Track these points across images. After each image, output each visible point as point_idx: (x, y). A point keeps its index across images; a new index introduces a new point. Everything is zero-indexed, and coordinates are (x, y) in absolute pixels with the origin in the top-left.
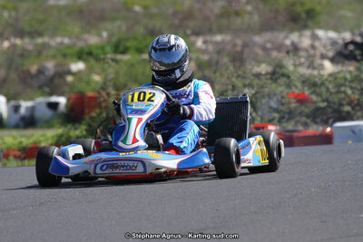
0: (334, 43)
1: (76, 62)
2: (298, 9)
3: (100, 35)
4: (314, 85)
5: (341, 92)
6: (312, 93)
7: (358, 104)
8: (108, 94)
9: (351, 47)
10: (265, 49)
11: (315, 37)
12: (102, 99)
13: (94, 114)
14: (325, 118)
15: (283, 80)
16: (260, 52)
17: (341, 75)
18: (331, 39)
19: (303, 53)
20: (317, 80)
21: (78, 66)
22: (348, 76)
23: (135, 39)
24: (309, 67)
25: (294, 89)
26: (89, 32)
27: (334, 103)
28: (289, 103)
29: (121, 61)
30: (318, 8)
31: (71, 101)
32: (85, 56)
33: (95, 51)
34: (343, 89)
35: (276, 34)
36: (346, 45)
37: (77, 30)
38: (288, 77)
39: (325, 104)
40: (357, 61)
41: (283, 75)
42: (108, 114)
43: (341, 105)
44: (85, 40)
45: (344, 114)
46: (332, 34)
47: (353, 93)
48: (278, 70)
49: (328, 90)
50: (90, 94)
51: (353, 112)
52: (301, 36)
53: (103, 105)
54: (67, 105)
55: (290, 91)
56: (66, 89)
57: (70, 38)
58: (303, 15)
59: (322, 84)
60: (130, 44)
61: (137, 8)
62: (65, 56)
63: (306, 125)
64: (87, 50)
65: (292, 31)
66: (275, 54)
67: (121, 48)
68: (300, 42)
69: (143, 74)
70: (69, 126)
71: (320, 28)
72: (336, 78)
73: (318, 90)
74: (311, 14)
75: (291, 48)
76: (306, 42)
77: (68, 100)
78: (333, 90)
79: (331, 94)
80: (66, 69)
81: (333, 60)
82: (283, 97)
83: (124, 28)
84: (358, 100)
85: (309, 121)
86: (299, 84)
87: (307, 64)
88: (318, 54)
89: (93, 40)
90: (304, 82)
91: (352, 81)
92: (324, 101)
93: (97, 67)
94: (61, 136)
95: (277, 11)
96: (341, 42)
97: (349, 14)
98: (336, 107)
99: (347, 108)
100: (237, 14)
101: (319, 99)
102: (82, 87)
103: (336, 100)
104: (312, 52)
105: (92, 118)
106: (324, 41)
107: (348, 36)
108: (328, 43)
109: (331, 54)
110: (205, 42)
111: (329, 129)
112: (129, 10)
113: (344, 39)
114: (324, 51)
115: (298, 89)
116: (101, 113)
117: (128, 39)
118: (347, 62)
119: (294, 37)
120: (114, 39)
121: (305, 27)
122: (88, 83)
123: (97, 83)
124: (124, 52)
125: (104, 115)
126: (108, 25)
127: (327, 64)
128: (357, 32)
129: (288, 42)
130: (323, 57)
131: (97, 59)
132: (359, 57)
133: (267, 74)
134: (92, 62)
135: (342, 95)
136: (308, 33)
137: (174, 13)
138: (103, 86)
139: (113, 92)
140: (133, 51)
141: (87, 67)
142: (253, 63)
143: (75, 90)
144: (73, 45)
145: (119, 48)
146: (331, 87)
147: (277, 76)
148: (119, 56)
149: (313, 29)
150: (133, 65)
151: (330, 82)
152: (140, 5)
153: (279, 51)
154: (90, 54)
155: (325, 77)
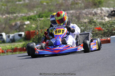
0: (108, 11)
1: (27, 21)
2: (96, 1)
4: (104, 25)
6: (103, 27)
8: (38, 31)
10: (86, 14)
11: (102, 10)
12: (37, 32)
13: (34, 37)
14: (108, 35)
15: (93, 24)
16: (85, 16)
17: (112, 21)
18: (107, 10)
19: (98, 15)
20: (104, 23)
21: (27, 22)
22: (114, 22)
23: (45, 13)
24: (101, 19)
25: (97, 26)
26: (30, 12)
27: (110, 30)
28: (96, 31)
29: (41, 20)
30: (102, 1)
31: (26, 33)
32: (29, 19)
33: (32, 18)
34: (112, 26)
35: (89, 9)
36: (112, 12)
37: (26, 11)
38: (95, 23)
39: (107, 31)
41: (93, 22)
42: (39, 37)
43: (112, 30)
44: (29, 14)
45: (113, 33)
46: (107, 9)
48: (91, 20)
49: (108, 26)
50: (32, 31)
52: (97, 10)
53: (37, 34)
54: (24, 35)
55: (96, 27)
56: (24, 30)
58: (98, 3)
59: (106, 24)
60: (43, 15)
61: (45, 3)
62: (23, 19)
63: (102, 37)
64: (30, 17)
65: (94, 8)
66: (89, 16)
67: (41, 16)
69: (48, 24)
70: (27, 41)
71: (103, 7)
72: (109, 22)
73: (104, 26)
75: (94, 14)
76: (99, 12)
77: (25, 33)
78: (109, 26)
79: (109, 27)
80: (24, 23)
81: (108, 17)
82: (94, 29)
83: (41, 10)
85: (102, 36)
86: (99, 25)
87: (100, 18)
88: (103, 15)
89: (32, 14)
90: (100, 24)
92: (107, 30)
94: (24, 44)
95: (89, 2)
96: (110, 11)
97: (112, 2)
98: (111, 31)
99: (114, 31)
100: (77, 4)
101: (105, 29)
102: (29, 29)
103: (111, 29)
104: (101, 15)
105: (34, 38)
106: (104, 11)
108: (106, 11)
109: (107, 15)
110: (67, 13)
111: (109, 38)
112: (42, 4)
113: (111, 10)
114: (105, 14)
115: (98, 26)
116: (36, 37)
117: (43, 13)
118: (113, 17)
119: (95, 10)
120: (38, 14)
121: (99, 7)
122: (31, 27)
123: (34, 27)
124: (41, 17)
125: (38, 37)
126: (36, 9)
127: (106, 18)
129: (93, 12)
130: (105, 16)
131: (34, 20)
133: (88, 22)
134: (32, 21)
135: (113, 28)
136: (99, 9)
137: (57, 4)
138: (37, 28)
139: (40, 30)
140: (45, 17)
141: (30, 23)
142: (83, 19)
143: (27, 30)
144: (25, 16)
145: (40, 16)
146: (109, 25)
147: (91, 22)
148: (40, 19)
149: (101, 7)
150: (45, 21)
151: (108, 24)
152: (45, 2)
153: (91, 15)
154: (31, 18)
155: (106, 22)
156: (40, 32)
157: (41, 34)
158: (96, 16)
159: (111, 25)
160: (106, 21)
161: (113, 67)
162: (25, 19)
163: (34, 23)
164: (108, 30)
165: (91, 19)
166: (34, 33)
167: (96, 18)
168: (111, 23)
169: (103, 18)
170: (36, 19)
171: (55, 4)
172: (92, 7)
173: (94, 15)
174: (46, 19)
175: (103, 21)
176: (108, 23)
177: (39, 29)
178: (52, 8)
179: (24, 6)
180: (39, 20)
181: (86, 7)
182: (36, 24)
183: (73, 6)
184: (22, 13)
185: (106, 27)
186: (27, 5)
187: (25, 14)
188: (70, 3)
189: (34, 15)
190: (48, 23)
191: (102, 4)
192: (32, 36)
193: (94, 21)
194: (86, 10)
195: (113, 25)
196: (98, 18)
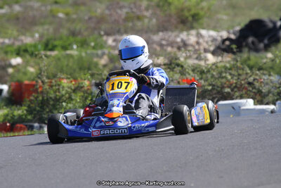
0: (214, 40)
1: (15, 58)
2: (187, 14)
3: (33, 36)
4: (202, 72)
5: (223, 78)
6: (201, 79)
7: (236, 87)
8: (43, 82)
9: (227, 43)
10: (161, 46)
11: (199, 35)
12: (38, 86)
13: (32, 98)
14: (211, 97)
15: (177, 69)
16: (158, 48)
17: (222, 64)
18: (212, 36)
19: (190, 48)
20: (204, 68)
21: (16, 61)
22: (228, 65)
23: (61, 39)
24: (197, 58)
25: (188, 76)
26: (24, 34)
27: (218, 87)
29: (50, 56)
30: (202, 13)
31: (12, 88)
32: (22, 53)
33: (29, 49)
34: (224, 75)
35: (170, 33)
36: (224, 41)
37: (15, 33)
38: (182, 67)
39: (210, 88)
40: (234, 53)
41: (178, 65)
42: (43, 97)
43: (223, 87)
44: (22, 41)
45: (225, 94)
46: (213, 33)
47: (232, 78)
48: (174, 61)
49: (213, 76)
50: (26, 82)
51: (232, 93)
52: (188, 35)
53: (40, 90)
54: (8, 92)
56: (8, 78)
57: (10, 39)
58: (190, 19)
59: (208, 71)
60: (57, 43)
61: (61, 15)
62: (6, 53)
64: (23, 48)
65: (182, 31)
66: (169, 49)
67: (50, 47)
68: (189, 39)
69: (67, 65)
70: (14, 107)
71: (204, 28)
72: (217, 67)
73: (204, 76)
74: (196, 17)
75: (181, 44)
76: (192, 39)
77: (10, 87)
78: (217, 76)
79: (216, 78)
80: (7, 63)
81: (214, 53)
82: (179, 83)
83: (51, 30)
84: (236, 83)
86: (191, 72)
87: (195, 56)
88: (202, 48)
89: (28, 40)
90: (193, 70)
91: (230, 69)
92: (210, 85)
93: (32, 61)
94: (7, 115)
95: (170, 16)
96: (219, 39)
97: (225, 17)
98: (219, 89)
99: (227, 90)
100: (139, 18)
101: (206, 83)
102: (19, 76)
103: (219, 84)
104: (197, 47)
105: (31, 101)
106: (206, 39)
107: (225, 34)
108: (210, 39)
109: (212, 48)
110: (115, 40)
112: (54, 16)
113: (221, 37)
114: (207, 47)
115: (190, 76)
116: (38, 97)
117: (55, 40)
118: (225, 54)
119: (184, 36)
120: (44, 40)
121: (192, 28)
122: (25, 73)
123: (32, 73)
124: (52, 50)
125: (40, 98)
126: (40, 29)
127: (210, 56)
128: (231, 31)
129: (179, 40)
130: (206, 51)
131: (32, 54)
132: (235, 50)
133: (165, 65)
134: (28, 57)
135: (224, 80)
136: (193, 32)
137: (90, 18)
138: (39, 75)
139: (46, 81)
140: (59, 48)
141: (24, 62)
142: (154, 56)
143: (15, 79)
144: (12, 45)
145: (48, 46)
146: (214, 73)
147: (173, 66)
148: (49, 53)
149: (197, 29)
150: (59, 59)
151: (214, 70)
152: (63, 13)
153: (172, 47)
154: (26, 51)
155: (209, 66)
156: (46, 87)
157: (49, 90)
158: (186, 50)
159: (221, 73)
160: (207, 63)
161: (222, 177)
162: (12, 52)
163: (32, 64)
164: (214, 85)
165: (172, 59)
166: (31, 88)
167: (184, 55)
168: (220, 69)
169: (202, 55)
170: (37, 53)
171: (86, 18)
172: (176, 28)
173: (179, 48)
174: (63, 53)
175: (202, 63)
176: (214, 67)
177: (45, 78)
178: (78, 26)
179: (8, 20)
180: (46, 56)
181: (163, 28)
182: (39, 64)
183: (130, 24)
184: (5, 38)
185: (207, 77)
186: (18, 19)
187: (12, 40)
188: (123, 17)
189: (33, 43)
190: (66, 63)
191: (201, 21)
192: (26, 95)
193: (180, 62)
194: (161, 34)
195: (226, 73)
196: (188, 54)
